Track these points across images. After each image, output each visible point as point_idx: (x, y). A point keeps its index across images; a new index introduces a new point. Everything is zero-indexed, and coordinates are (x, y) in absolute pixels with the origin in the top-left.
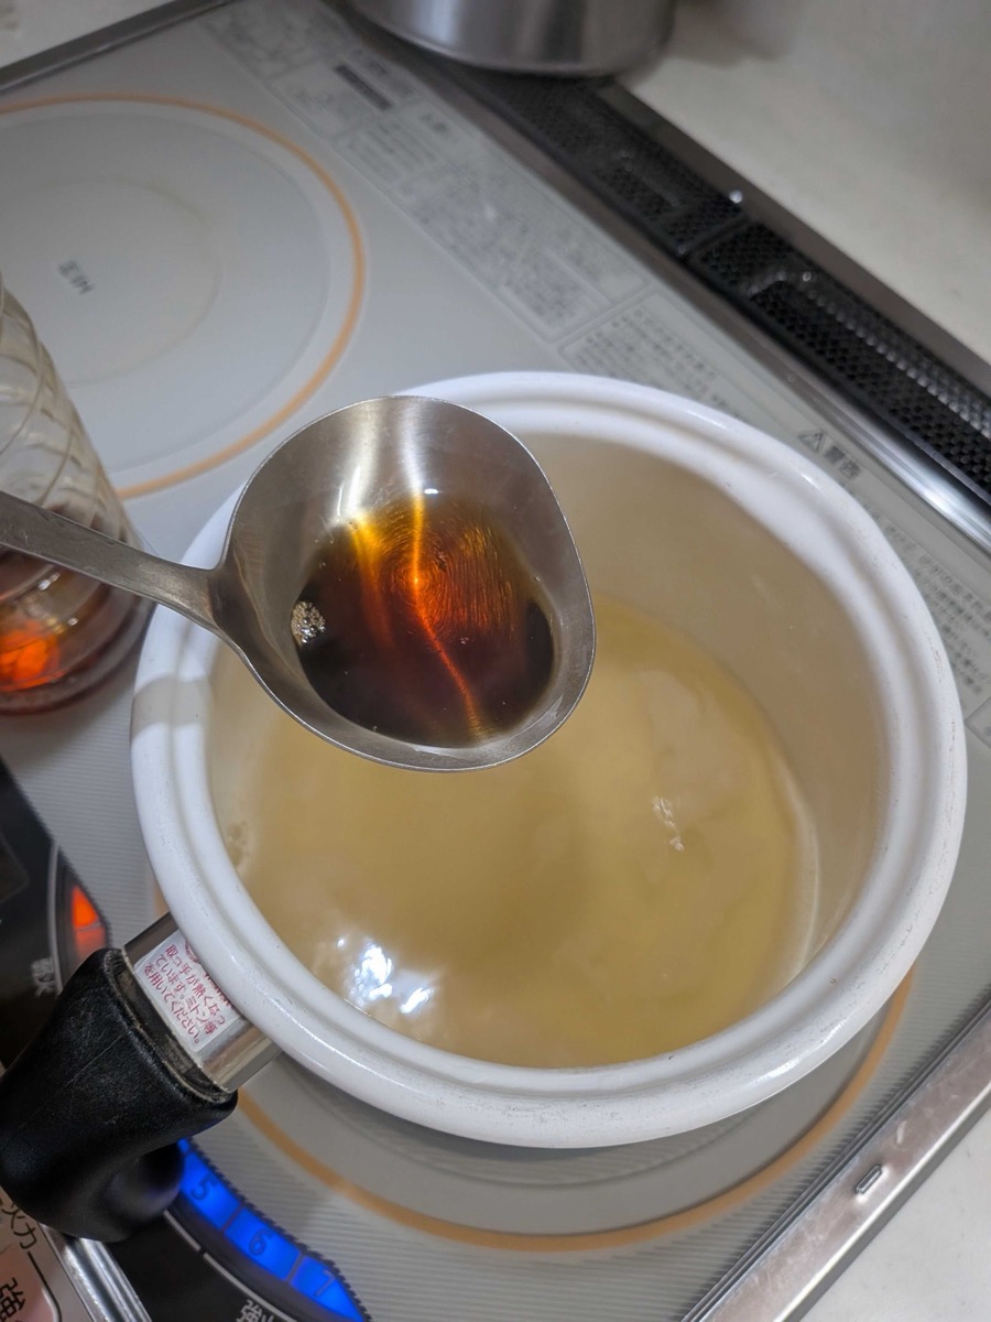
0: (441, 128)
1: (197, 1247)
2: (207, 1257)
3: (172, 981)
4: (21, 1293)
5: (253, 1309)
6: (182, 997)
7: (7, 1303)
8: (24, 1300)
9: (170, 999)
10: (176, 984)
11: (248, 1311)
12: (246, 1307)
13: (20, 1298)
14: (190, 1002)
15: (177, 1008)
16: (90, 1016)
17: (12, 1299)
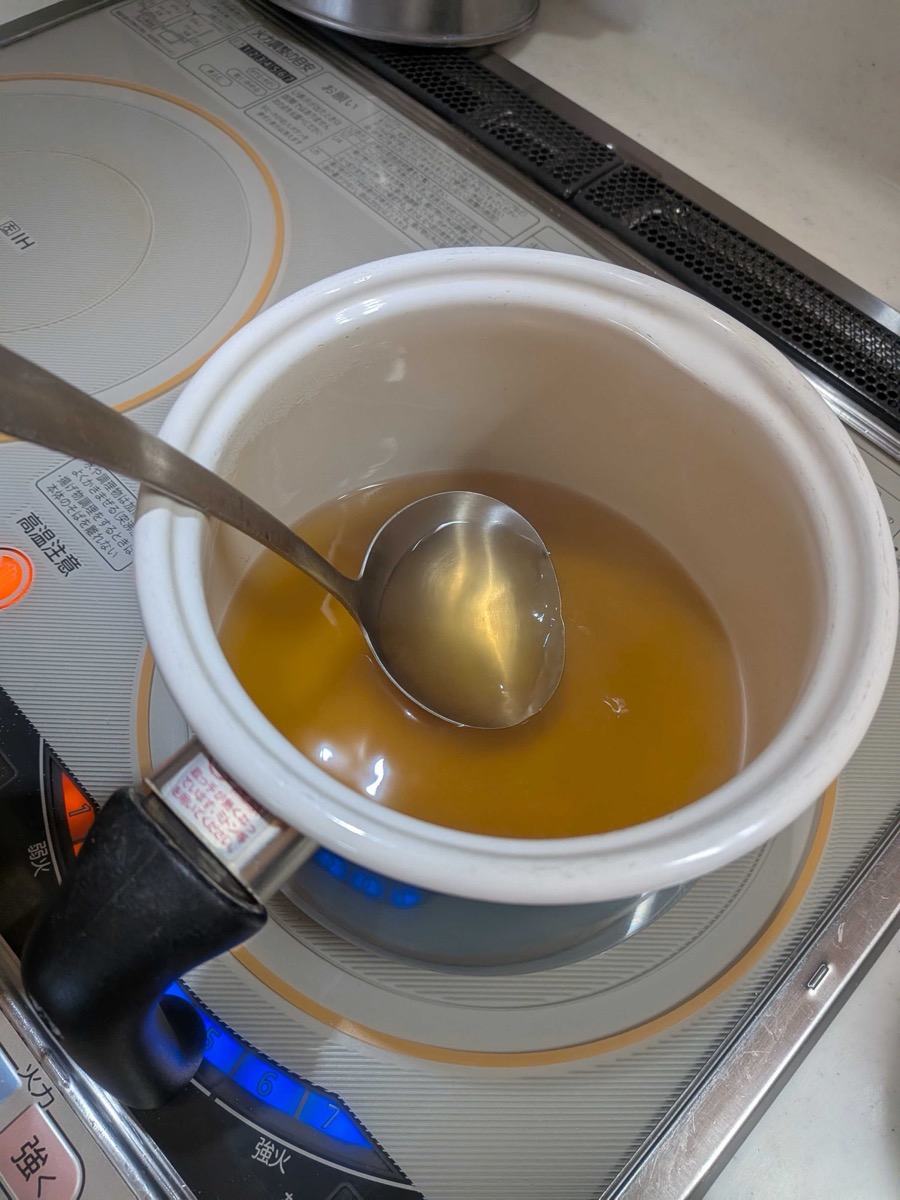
0: (340, 96)
1: (208, 1094)
2: (217, 1101)
3: (199, 799)
4: (43, 1149)
5: (266, 1145)
6: (212, 812)
7: (30, 1160)
8: (46, 1156)
9: (200, 816)
10: (205, 801)
11: (261, 1147)
12: (259, 1143)
13: (43, 1154)
14: (221, 814)
15: (208, 822)
16: (124, 840)
17: (35, 1156)
